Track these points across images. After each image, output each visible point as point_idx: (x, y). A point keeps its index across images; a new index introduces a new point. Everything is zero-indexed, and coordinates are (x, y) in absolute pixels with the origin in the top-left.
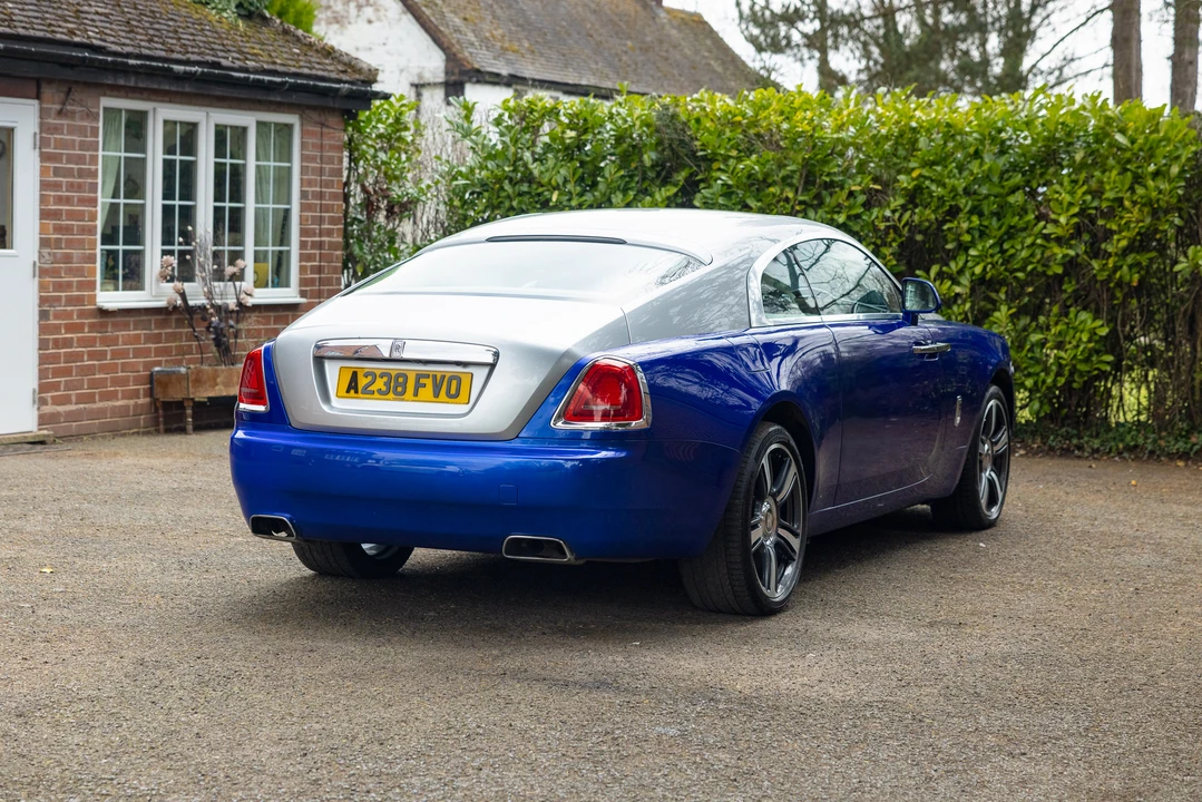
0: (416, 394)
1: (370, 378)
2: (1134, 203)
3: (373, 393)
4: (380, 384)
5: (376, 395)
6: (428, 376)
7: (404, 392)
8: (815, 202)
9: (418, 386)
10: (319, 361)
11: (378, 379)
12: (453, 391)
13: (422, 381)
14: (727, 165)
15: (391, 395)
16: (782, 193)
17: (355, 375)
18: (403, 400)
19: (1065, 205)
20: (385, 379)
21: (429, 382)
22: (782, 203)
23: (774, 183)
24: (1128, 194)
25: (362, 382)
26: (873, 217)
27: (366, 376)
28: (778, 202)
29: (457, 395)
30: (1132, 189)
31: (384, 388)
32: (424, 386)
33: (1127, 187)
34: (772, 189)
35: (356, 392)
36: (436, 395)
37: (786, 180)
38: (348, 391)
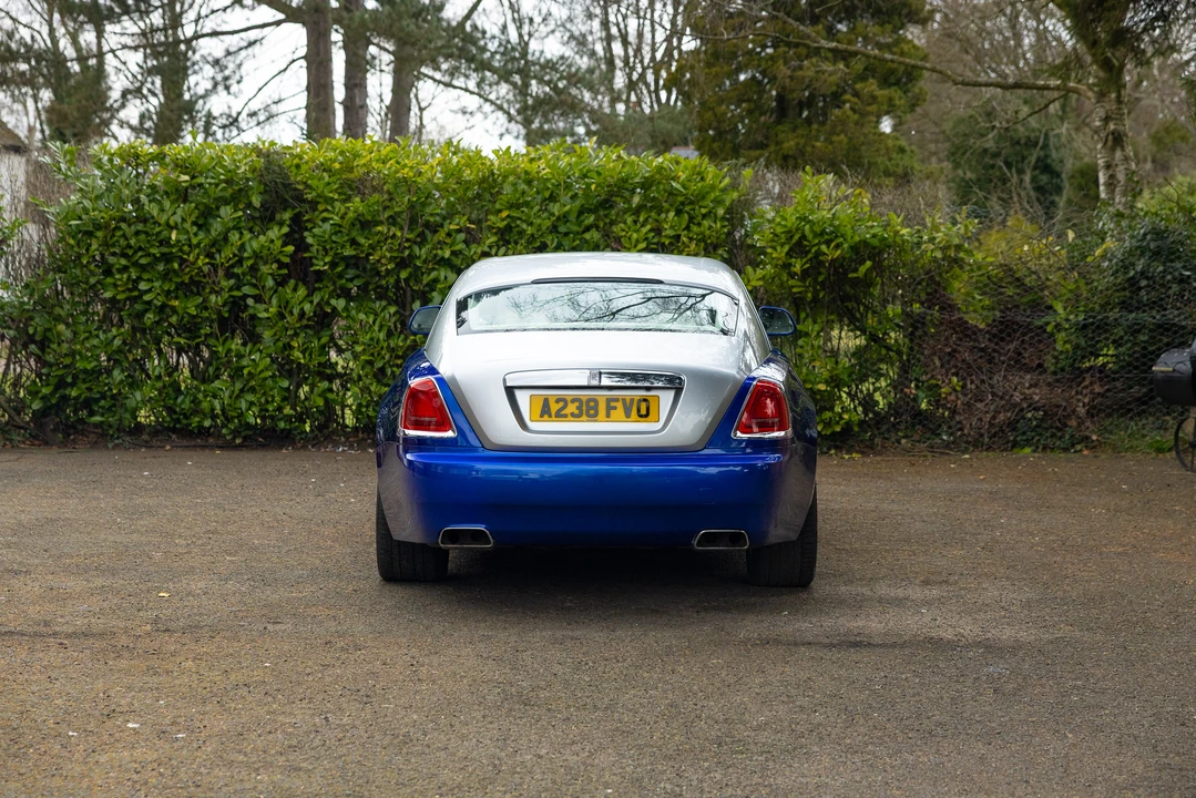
0: (608, 416)
1: (561, 404)
2: (691, 239)
3: (566, 416)
4: (572, 408)
5: (570, 418)
6: (617, 400)
7: (596, 414)
8: (419, 240)
9: (609, 409)
10: (510, 391)
11: (570, 405)
12: (643, 412)
13: (613, 404)
14: (333, 207)
15: (584, 417)
16: (389, 231)
17: (546, 401)
18: (596, 421)
19: (633, 241)
20: (577, 404)
21: (619, 405)
22: (389, 241)
23: (381, 223)
24: (685, 232)
25: (554, 407)
26: (472, 252)
27: (557, 401)
28: (386, 239)
29: (647, 415)
30: (687, 228)
31: (577, 412)
32: (615, 408)
33: (684, 226)
34: (379, 228)
35: (550, 416)
36: (628, 415)
37: (393, 221)
38: (542, 416)
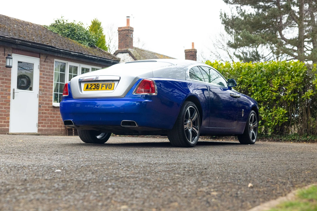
0: (101, 89)
1: (91, 86)
3: (92, 89)
4: (93, 87)
5: (93, 89)
7: (99, 88)
9: (102, 86)
10: (80, 83)
12: (110, 87)
13: (103, 85)
15: (96, 89)
18: (98, 90)
20: (95, 86)
21: (105, 86)
25: (89, 87)
27: (90, 85)
31: (94, 88)
33: (290, 79)
35: (88, 89)
36: (106, 88)
38: (86, 89)
